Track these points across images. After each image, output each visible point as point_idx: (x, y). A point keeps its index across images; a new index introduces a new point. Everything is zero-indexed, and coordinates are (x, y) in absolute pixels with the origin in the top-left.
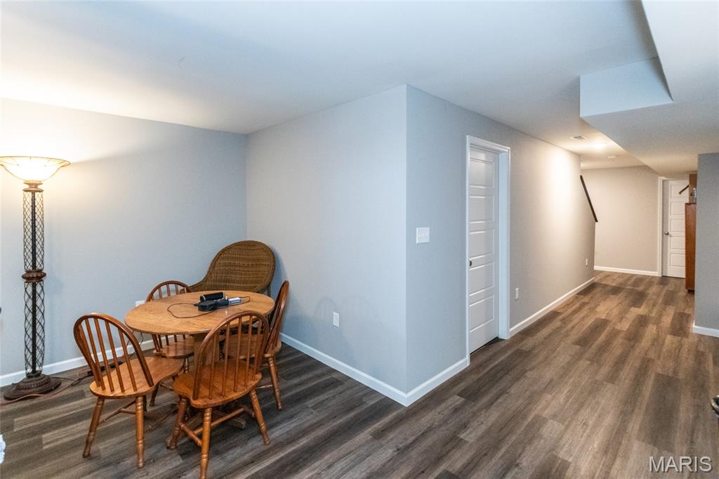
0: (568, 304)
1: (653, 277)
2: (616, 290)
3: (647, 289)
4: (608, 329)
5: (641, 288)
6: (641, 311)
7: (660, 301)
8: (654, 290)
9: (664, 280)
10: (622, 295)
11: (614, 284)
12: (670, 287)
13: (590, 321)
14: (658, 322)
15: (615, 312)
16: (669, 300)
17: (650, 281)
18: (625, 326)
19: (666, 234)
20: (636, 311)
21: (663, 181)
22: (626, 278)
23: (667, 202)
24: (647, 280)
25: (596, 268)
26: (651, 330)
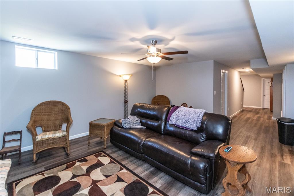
0: (239, 114)
1: (260, 108)
2: (250, 111)
3: (259, 111)
4: (251, 119)
5: (257, 111)
6: (259, 115)
7: (263, 114)
8: (261, 111)
9: (263, 109)
10: (252, 112)
11: (249, 110)
12: (265, 111)
13: (246, 117)
14: (263, 117)
15: (252, 116)
16: (266, 113)
17: (260, 109)
18: (255, 118)
19: (264, 95)
20: (257, 116)
21: (263, 79)
22: (252, 109)
23: (264, 86)
24: (259, 109)
25: (244, 106)
26: (262, 119)
